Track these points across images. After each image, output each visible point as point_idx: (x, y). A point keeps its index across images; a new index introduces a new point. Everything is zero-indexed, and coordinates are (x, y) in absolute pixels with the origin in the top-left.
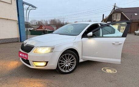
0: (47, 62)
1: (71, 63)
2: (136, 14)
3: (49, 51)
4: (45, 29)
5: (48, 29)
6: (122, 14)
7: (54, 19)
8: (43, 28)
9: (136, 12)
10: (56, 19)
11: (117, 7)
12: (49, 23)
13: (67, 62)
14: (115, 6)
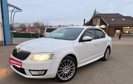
0: (46, 71)
1: (70, 70)
2: (113, 20)
3: (48, 58)
4: (29, 31)
5: (32, 32)
6: (101, 19)
7: (37, 22)
8: (26, 30)
9: (113, 18)
10: (40, 22)
11: (97, 13)
12: (32, 26)
13: (66, 68)
14: (95, 12)
